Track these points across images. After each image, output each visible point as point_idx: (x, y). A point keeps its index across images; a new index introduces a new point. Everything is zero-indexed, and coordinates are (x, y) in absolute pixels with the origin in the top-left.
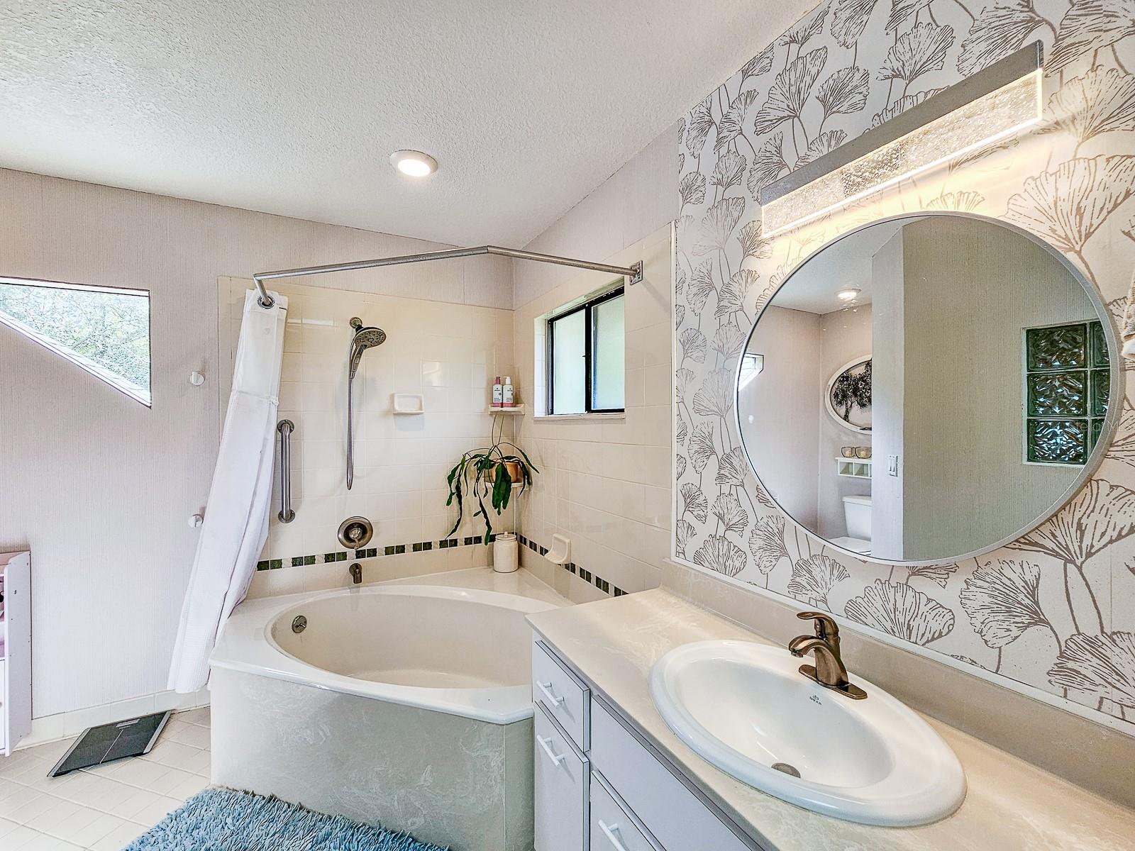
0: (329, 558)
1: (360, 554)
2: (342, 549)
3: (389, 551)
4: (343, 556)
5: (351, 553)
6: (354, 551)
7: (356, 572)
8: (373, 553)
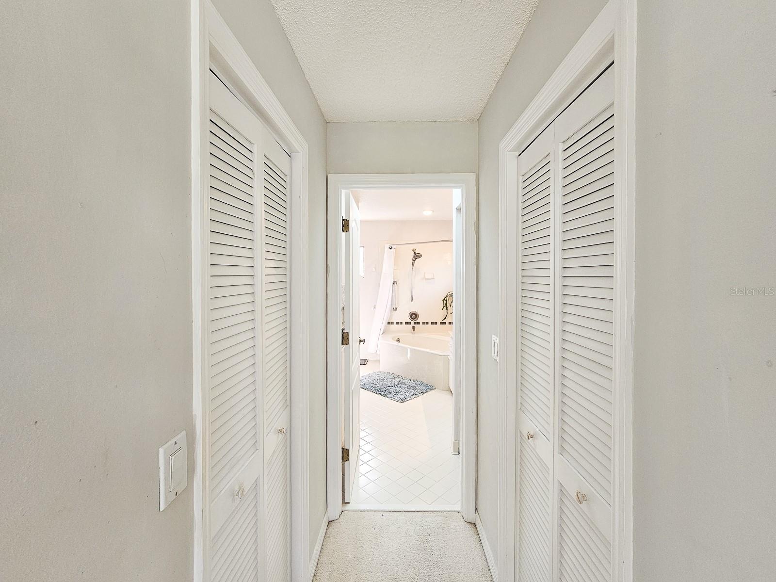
0: (406, 323)
1: (415, 323)
2: (410, 321)
3: (424, 323)
4: (410, 323)
5: (412, 322)
6: (413, 322)
7: (414, 328)
8: (419, 323)
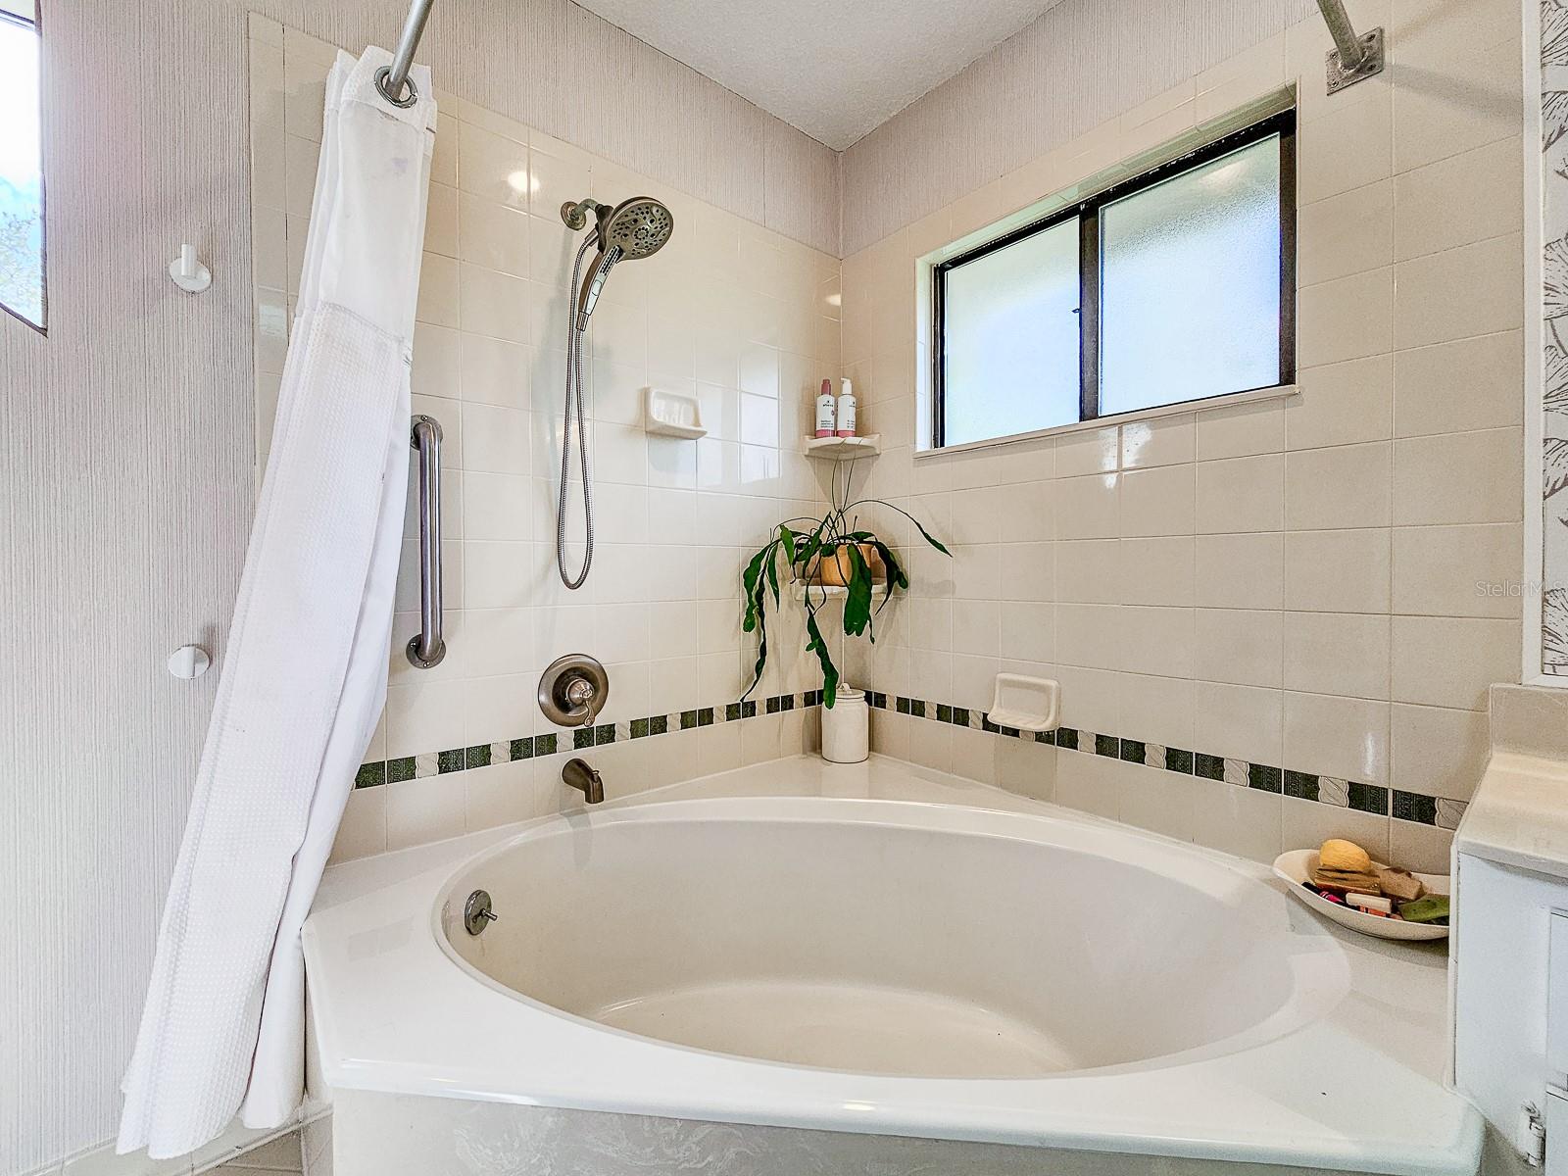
0: (520, 749)
1: (582, 739)
2: (548, 727)
3: (638, 729)
4: (548, 744)
5: (565, 735)
6: (570, 731)
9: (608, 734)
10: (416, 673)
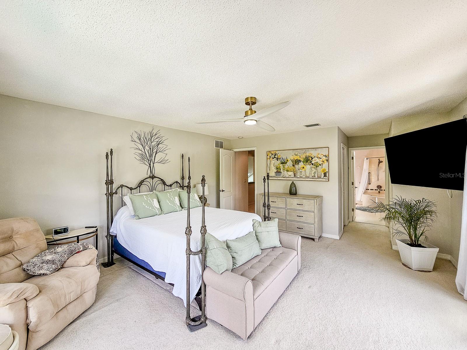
0: (375, 190)
5: (379, 190)
9: (382, 190)
10: (369, 185)
